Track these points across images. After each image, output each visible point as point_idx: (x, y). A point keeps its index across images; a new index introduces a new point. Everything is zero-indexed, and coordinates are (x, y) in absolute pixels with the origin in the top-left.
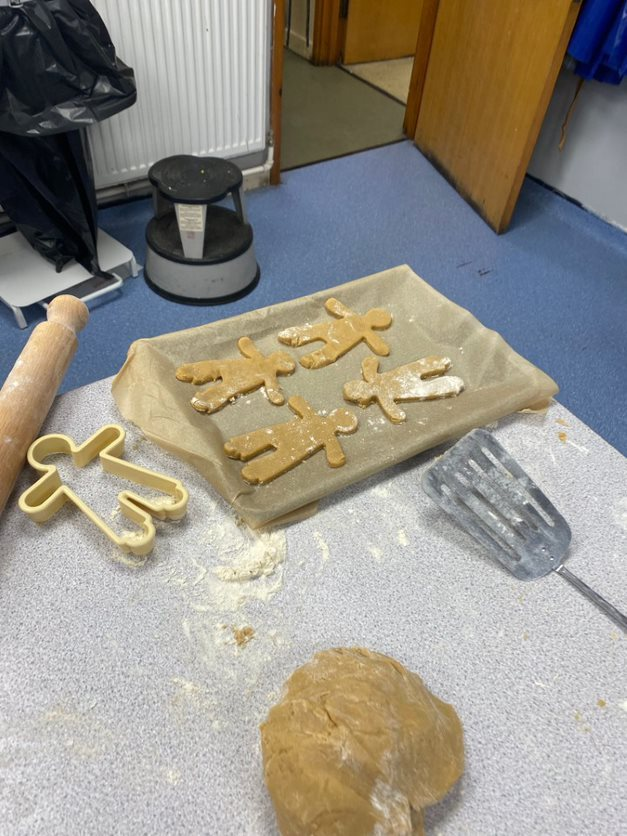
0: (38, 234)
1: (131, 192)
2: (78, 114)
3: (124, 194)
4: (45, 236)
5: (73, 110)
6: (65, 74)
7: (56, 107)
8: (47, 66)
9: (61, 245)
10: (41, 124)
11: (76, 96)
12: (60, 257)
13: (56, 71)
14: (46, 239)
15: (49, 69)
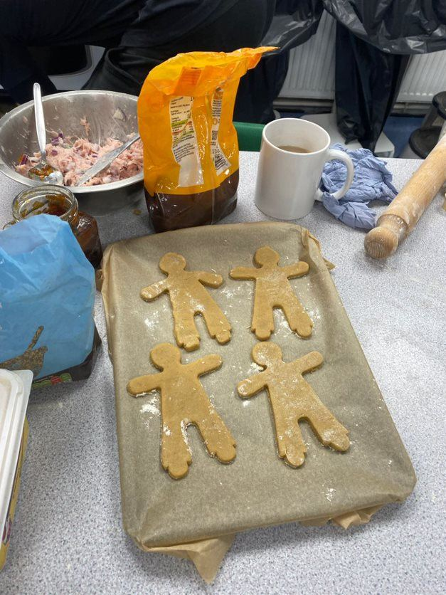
0: (346, 117)
1: (408, 109)
2: (417, 45)
3: (402, 109)
4: (351, 119)
5: (415, 42)
6: (422, 18)
7: (406, 38)
8: (414, 11)
9: (356, 128)
10: (393, 47)
11: (421, 34)
12: (352, 135)
13: (418, 15)
14: (349, 122)
15: (414, 14)
